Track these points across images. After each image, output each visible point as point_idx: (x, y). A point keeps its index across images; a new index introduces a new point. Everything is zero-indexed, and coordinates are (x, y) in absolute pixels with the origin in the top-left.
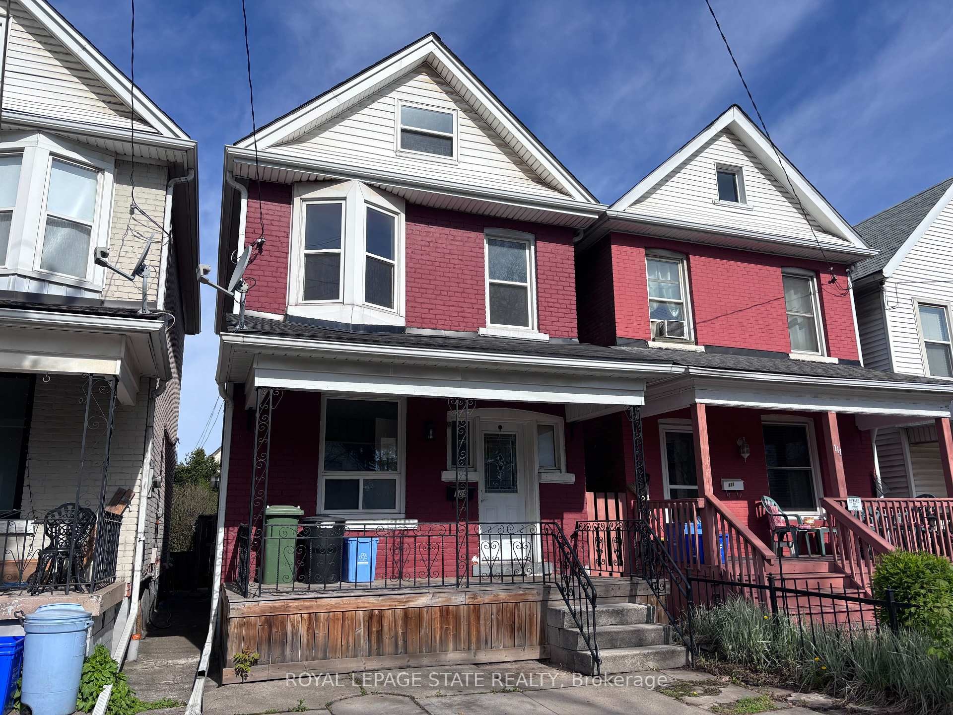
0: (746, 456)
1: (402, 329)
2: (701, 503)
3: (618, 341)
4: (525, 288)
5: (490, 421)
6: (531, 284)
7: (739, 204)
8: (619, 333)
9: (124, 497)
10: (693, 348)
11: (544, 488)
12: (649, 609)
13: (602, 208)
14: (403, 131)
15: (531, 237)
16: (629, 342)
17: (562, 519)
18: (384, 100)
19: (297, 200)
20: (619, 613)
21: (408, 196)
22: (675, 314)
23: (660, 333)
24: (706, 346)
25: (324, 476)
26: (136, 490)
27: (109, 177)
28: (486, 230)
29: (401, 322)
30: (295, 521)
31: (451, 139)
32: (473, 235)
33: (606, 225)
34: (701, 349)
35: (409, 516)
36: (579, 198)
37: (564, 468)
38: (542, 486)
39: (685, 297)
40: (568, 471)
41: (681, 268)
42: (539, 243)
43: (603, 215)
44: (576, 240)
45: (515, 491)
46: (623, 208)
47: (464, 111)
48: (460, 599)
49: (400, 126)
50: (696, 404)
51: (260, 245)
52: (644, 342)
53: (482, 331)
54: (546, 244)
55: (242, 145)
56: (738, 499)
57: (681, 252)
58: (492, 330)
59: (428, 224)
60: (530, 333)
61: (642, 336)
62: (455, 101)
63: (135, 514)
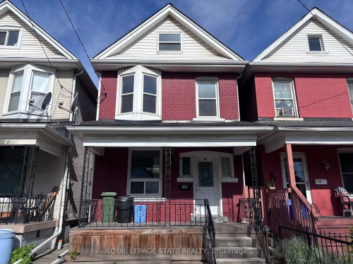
0: (328, 168)
1: (160, 121)
2: (290, 190)
3: (259, 119)
4: (215, 100)
5: (201, 156)
6: (217, 98)
7: (322, 52)
8: (259, 116)
9: (56, 189)
10: (298, 119)
11: (224, 184)
12: (253, 240)
13: (246, 62)
14: (160, 44)
15: (217, 79)
16: (264, 119)
17: (232, 198)
18: (153, 33)
19: (119, 76)
20: (238, 241)
21: (161, 69)
22: (289, 105)
23: (281, 114)
24: (304, 118)
25: (130, 181)
26: (61, 187)
27: (53, 76)
28: (197, 78)
29: (159, 119)
30: (113, 198)
31: (180, 44)
32: (191, 81)
33: (251, 69)
34: (302, 119)
35: (163, 196)
36: (235, 59)
37: (233, 176)
38: (223, 184)
39: (293, 97)
40: (235, 177)
41: (291, 84)
42: (220, 81)
43: (247, 65)
44: (239, 77)
45: (212, 186)
46: (258, 61)
47: (185, 32)
48: (164, 232)
49: (159, 42)
50: (286, 145)
51: (106, 94)
52: (272, 118)
53: (194, 119)
54: (224, 81)
55: (96, 58)
56: (324, 188)
57: (291, 77)
58: (199, 118)
59: (171, 78)
60: (217, 118)
61: (271, 116)
62: (181, 29)
63: (60, 196)
